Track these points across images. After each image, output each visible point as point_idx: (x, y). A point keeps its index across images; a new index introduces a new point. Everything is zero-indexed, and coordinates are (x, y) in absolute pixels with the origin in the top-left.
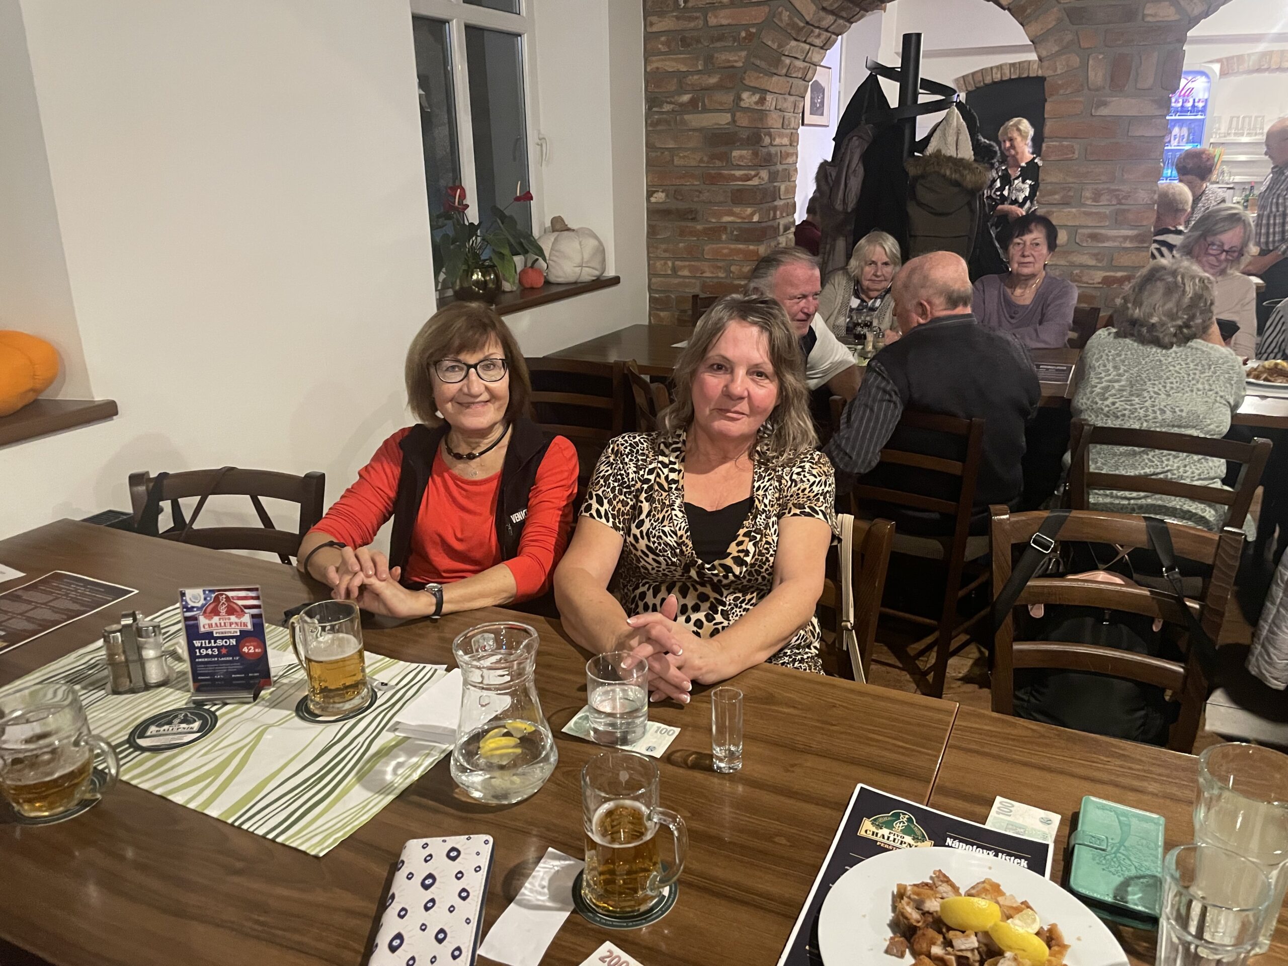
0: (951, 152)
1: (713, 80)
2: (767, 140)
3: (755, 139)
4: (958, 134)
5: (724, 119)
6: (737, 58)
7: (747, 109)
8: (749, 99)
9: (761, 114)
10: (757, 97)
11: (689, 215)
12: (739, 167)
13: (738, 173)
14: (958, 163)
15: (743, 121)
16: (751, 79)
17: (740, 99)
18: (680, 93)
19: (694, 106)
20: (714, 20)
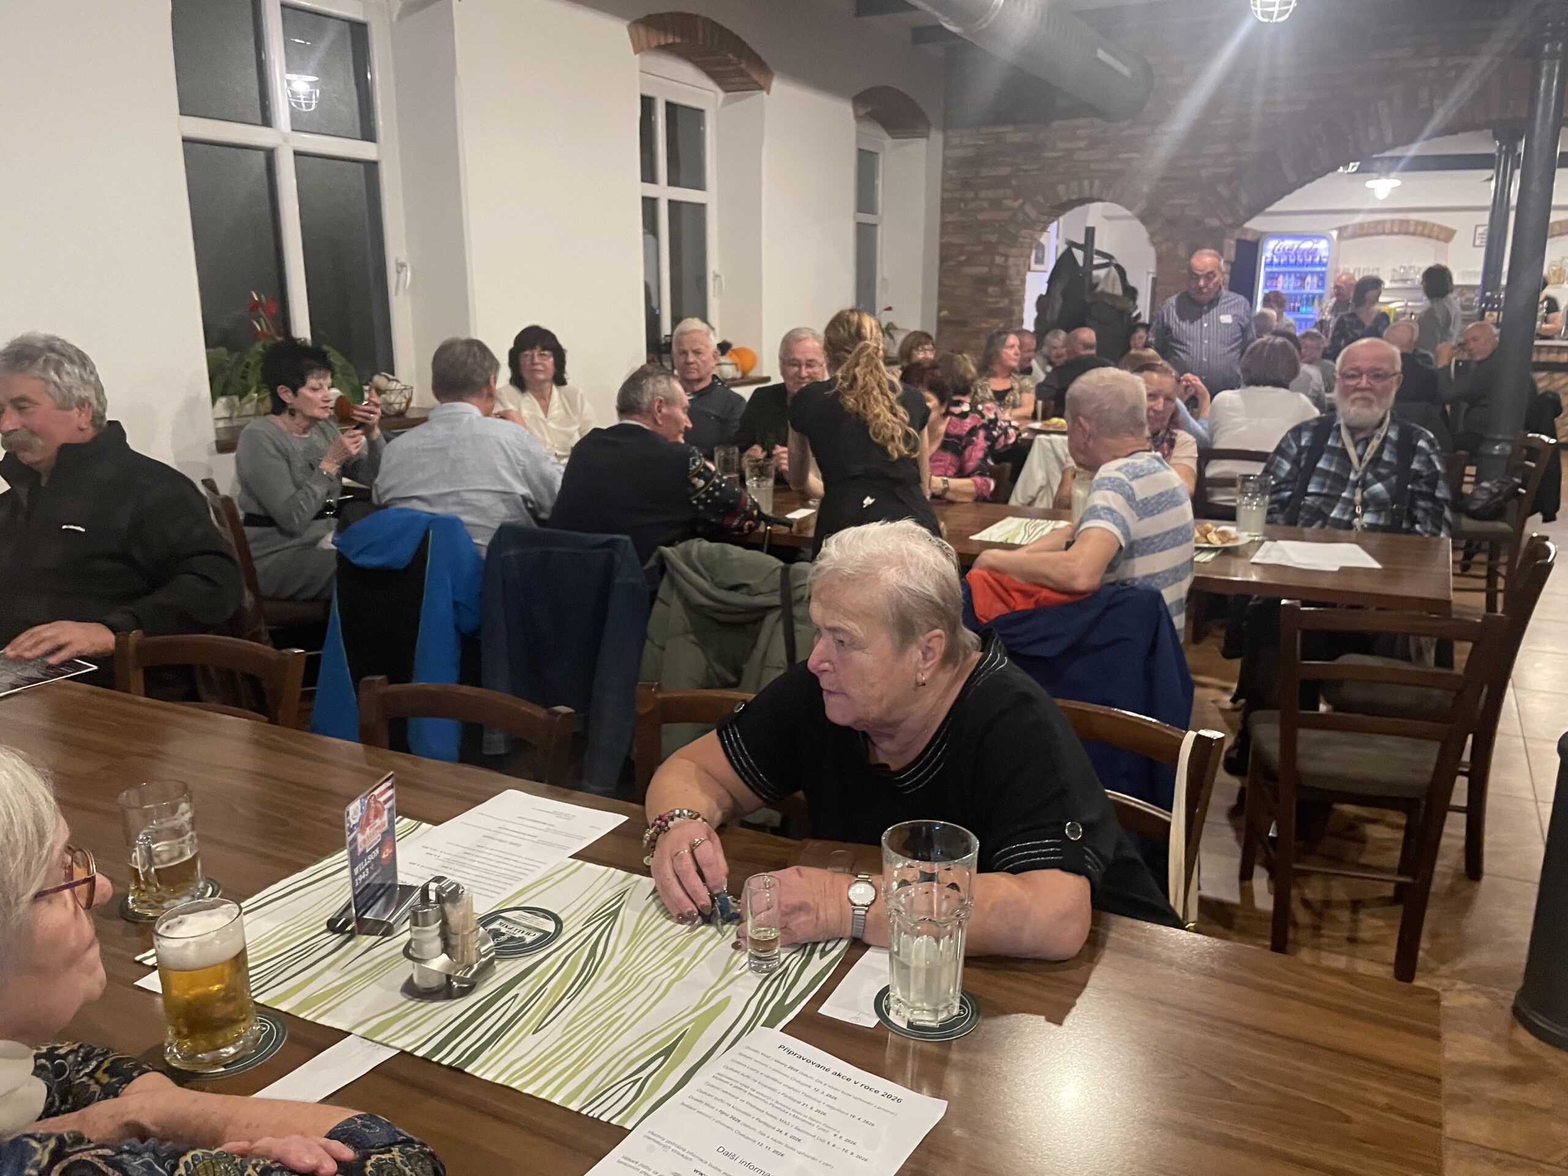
0: (1109, 290)
1: (980, 248)
2: (1008, 282)
3: (1001, 281)
4: (1114, 281)
5: (985, 270)
6: (993, 238)
7: (999, 266)
8: (999, 260)
9: (1005, 268)
10: (1003, 259)
11: (962, 323)
12: (992, 296)
13: (991, 300)
14: (1113, 297)
15: (996, 271)
16: (1001, 250)
17: (993, 259)
18: (962, 255)
19: (968, 262)
20: (981, 217)
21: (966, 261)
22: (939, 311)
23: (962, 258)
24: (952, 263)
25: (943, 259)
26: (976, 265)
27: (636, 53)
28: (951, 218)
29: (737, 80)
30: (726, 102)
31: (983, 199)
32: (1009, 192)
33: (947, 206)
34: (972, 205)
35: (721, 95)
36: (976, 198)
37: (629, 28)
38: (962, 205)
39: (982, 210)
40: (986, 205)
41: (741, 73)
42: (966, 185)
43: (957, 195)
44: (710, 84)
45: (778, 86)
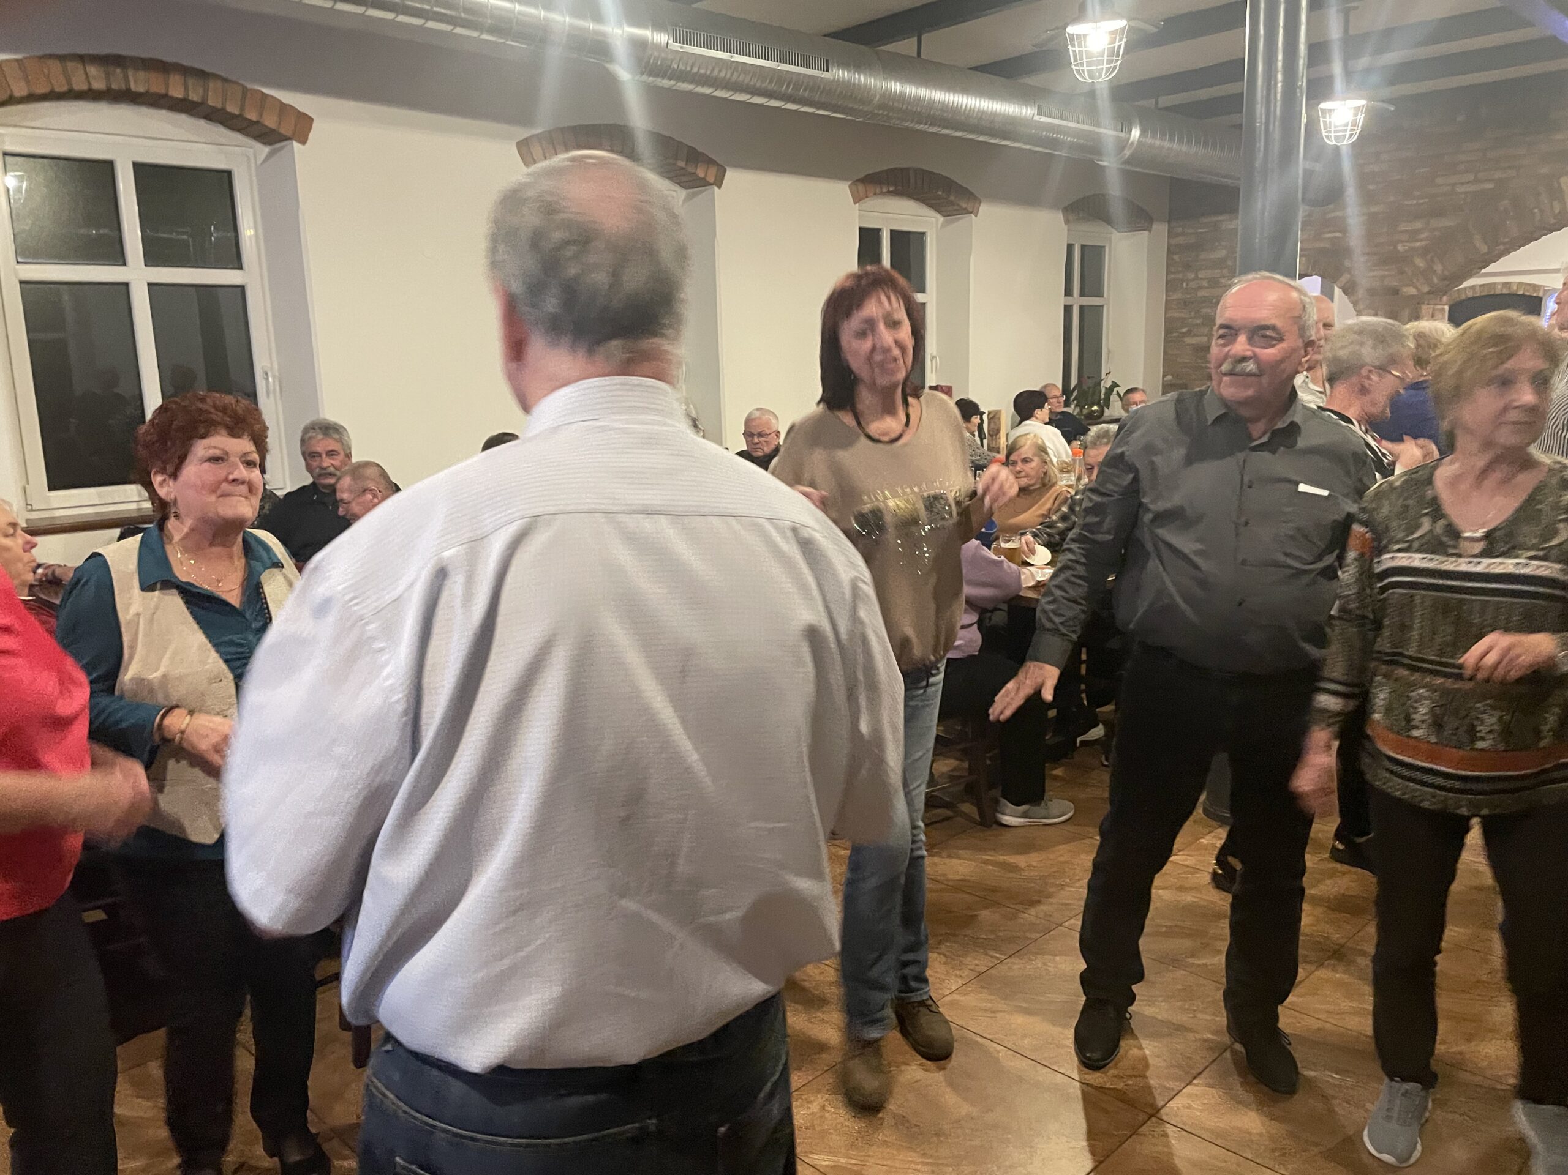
18: (1182, 327)
19: (1189, 333)
20: (1201, 293)
21: (1189, 331)
22: (1164, 376)
23: (1184, 330)
24: (1175, 334)
25: (1168, 332)
26: (1195, 335)
27: (855, 203)
28: (1175, 296)
29: (950, 208)
30: (943, 226)
31: (1201, 279)
32: (1225, 271)
33: (1171, 286)
34: (1193, 285)
35: (941, 219)
36: (1197, 278)
37: (850, 186)
38: (1184, 284)
39: (1201, 288)
40: (1205, 284)
41: (952, 204)
42: (1188, 267)
43: (1180, 276)
44: (932, 213)
45: (984, 208)
